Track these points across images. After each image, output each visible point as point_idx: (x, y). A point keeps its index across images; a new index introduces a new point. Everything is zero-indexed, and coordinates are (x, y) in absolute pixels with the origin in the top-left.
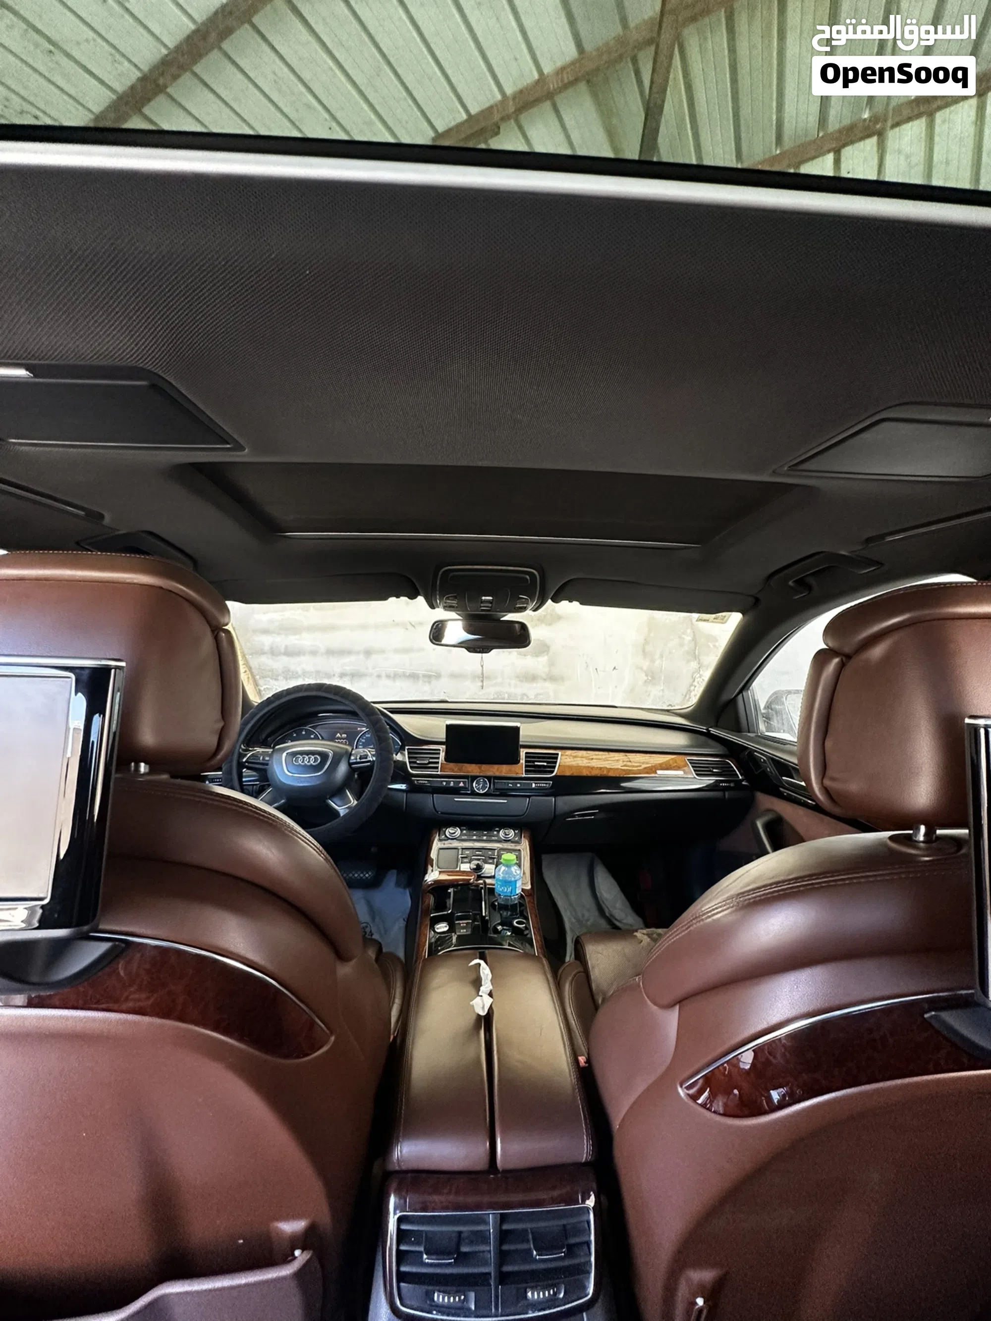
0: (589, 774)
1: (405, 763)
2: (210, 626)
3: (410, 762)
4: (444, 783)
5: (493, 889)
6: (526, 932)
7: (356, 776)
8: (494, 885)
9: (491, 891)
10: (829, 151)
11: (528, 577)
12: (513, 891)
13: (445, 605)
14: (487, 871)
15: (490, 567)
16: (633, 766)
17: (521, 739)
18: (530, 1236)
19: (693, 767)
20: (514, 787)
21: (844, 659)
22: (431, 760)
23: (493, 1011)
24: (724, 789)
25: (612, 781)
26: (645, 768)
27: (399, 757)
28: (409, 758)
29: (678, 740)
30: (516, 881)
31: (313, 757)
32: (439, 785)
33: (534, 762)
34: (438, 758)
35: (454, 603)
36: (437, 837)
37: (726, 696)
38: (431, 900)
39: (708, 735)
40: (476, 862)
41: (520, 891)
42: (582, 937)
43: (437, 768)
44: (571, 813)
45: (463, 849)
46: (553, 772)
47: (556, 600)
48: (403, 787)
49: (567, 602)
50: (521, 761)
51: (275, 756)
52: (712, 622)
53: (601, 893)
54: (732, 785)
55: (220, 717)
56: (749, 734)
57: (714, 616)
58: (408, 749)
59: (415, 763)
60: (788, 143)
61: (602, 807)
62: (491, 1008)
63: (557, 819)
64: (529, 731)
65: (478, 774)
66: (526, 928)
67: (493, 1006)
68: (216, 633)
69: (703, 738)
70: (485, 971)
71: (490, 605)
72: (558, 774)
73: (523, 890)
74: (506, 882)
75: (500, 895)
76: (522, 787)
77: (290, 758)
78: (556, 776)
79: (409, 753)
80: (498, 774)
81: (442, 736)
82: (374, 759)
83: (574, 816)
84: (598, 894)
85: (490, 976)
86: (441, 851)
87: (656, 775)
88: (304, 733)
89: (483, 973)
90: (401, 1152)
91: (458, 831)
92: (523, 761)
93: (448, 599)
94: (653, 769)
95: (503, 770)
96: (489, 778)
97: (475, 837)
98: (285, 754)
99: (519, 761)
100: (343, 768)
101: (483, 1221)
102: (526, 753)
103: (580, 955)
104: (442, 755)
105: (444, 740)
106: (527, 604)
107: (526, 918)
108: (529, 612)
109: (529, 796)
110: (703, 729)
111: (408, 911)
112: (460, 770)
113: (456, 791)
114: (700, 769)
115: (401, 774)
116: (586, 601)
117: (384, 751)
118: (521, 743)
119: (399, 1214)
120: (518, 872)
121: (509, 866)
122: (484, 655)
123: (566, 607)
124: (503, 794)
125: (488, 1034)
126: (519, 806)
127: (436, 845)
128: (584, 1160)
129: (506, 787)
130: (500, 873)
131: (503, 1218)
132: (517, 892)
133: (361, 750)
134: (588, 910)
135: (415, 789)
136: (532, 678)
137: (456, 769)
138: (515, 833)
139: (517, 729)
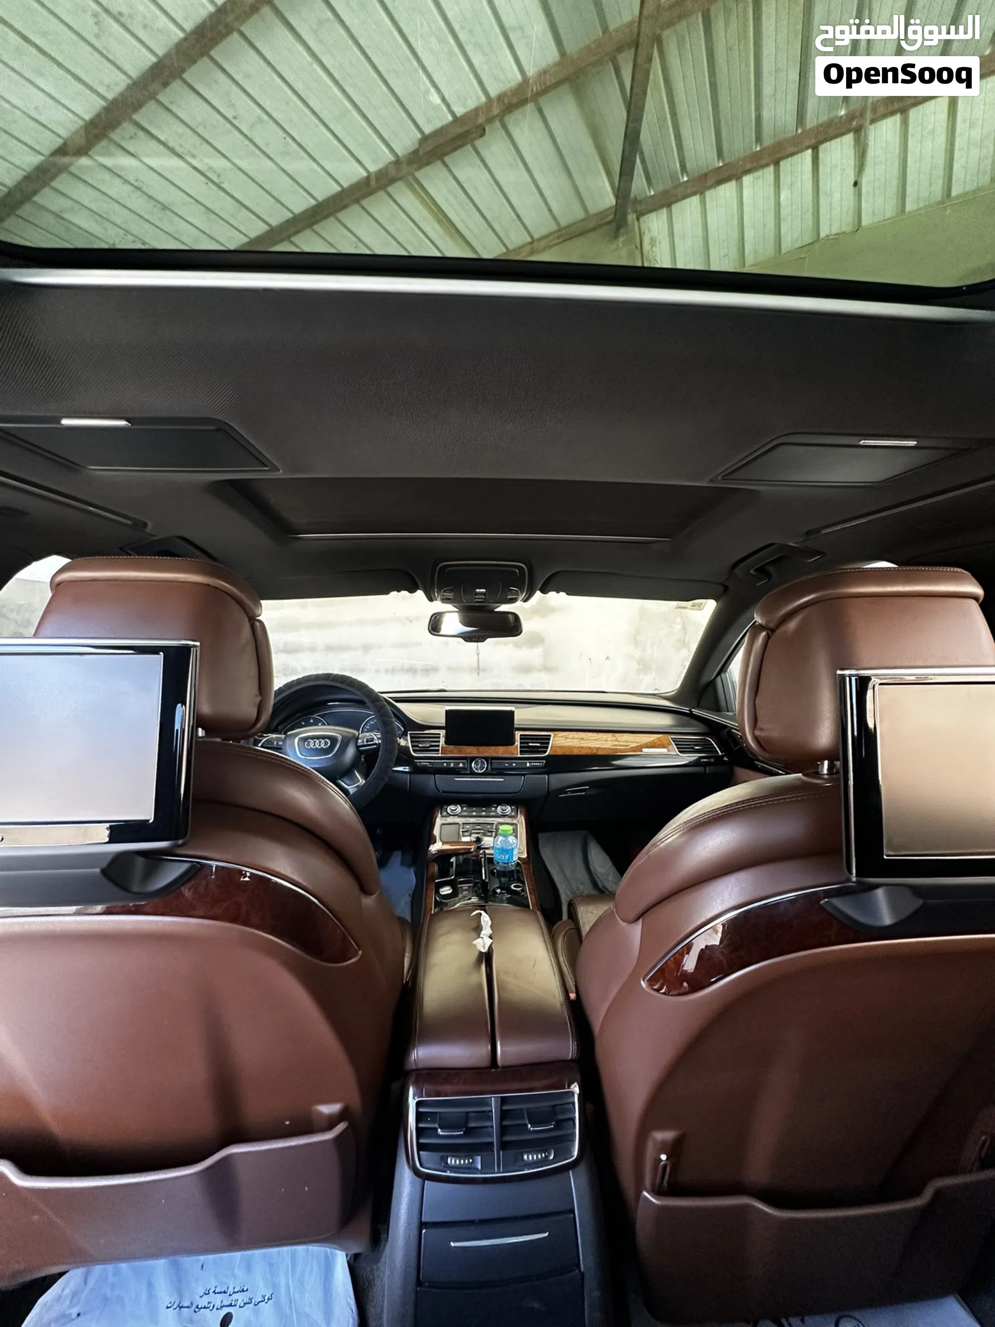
0: (579, 754)
1: (409, 747)
2: (248, 617)
3: (413, 746)
4: (445, 765)
5: (492, 859)
6: (523, 894)
7: (363, 759)
8: (492, 854)
9: (490, 861)
10: (807, 148)
11: (517, 571)
12: (511, 859)
13: (442, 597)
14: (486, 843)
15: (482, 562)
16: (620, 745)
17: (516, 722)
18: (525, 1114)
19: (676, 745)
20: (510, 767)
21: (770, 633)
22: (432, 744)
23: (492, 951)
24: (705, 765)
25: (604, 760)
26: (631, 748)
27: (402, 742)
28: (412, 742)
29: (664, 721)
30: (513, 849)
31: (323, 741)
32: (440, 766)
33: (528, 743)
34: (439, 742)
35: (450, 595)
36: (439, 815)
37: (706, 678)
38: (435, 868)
39: (691, 715)
40: (476, 835)
41: (517, 858)
42: (574, 900)
43: (438, 750)
44: (562, 790)
45: (463, 824)
46: (545, 752)
47: (544, 591)
48: (407, 769)
49: (555, 593)
50: (516, 744)
51: (288, 742)
52: (691, 609)
53: (594, 867)
54: (712, 760)
55: (258, 692)
56: (727, 713)
57: (691, 603)
58: (410, 734)
59: (417, 746)
60: (768, 141)
61: (593, 784)
62: (490, 947)
63: (551, 795)
64: (522, 715)
65: (476, 755)
66: (523, 890)
67: (493, 946)
68: (252, 622)
69: (686, 718)
70: (485, 919)
71: (484, 597)
72: (551, 754)
73: (519, 859)
74: (503, 851)
75: (498, 863)
76: (517, 767)
77: (301, 744)
78: (548, 756)
79: (411, 738)
80: (494, 755)
81: (442, 721)
82: (380, 741)
83: (566, 793)
84: (592, 868)
85: (490, 923)
86: (443, 826)
87: (642, 753)
88: (312, 721)
89: (484, 920)
90: (417, 1054)
91: (459, 809)
92: (518, 743)
93: (445, 591)
94: (640, 748)
95: (500, 751)
96: (486, 759)
97: (474, 813)
98: (296, 740)
99: (514, 743)
100: (351, 752)
101: (486, 1103)
102: (521, 735)
103: (573, 916)
104: (442, 740)
105: (444, 725)
106: (518, 595)
107: (523, 883)
108: (519, 603)
109: (524, 775)
110: (686, 710)
111: (413, 887)
112: (460, 752)
113: (456, 772)
114: (683, 748)
115: (404, 757)
116: (572, 591)
117: (389, 736)
118: (515, 726)
119: (417, 1099)
120: (515, 841)
121: (505, 836)
122: (480, 644)
123: (557, 598)
124: (500, 773)
125: (488, 969)
126: (516, 784)
127: (439, 821)
128: (570, 1057)
129: (503, 767)
130: (499, 843)
131: (504, 1101)
132: (514, 860)
133: (367, 734)
134: (583, 883)
135: (418, 770)
136: (526, 669)
137: (456, 751)
138: (512, 809)
139: (512, 713)
